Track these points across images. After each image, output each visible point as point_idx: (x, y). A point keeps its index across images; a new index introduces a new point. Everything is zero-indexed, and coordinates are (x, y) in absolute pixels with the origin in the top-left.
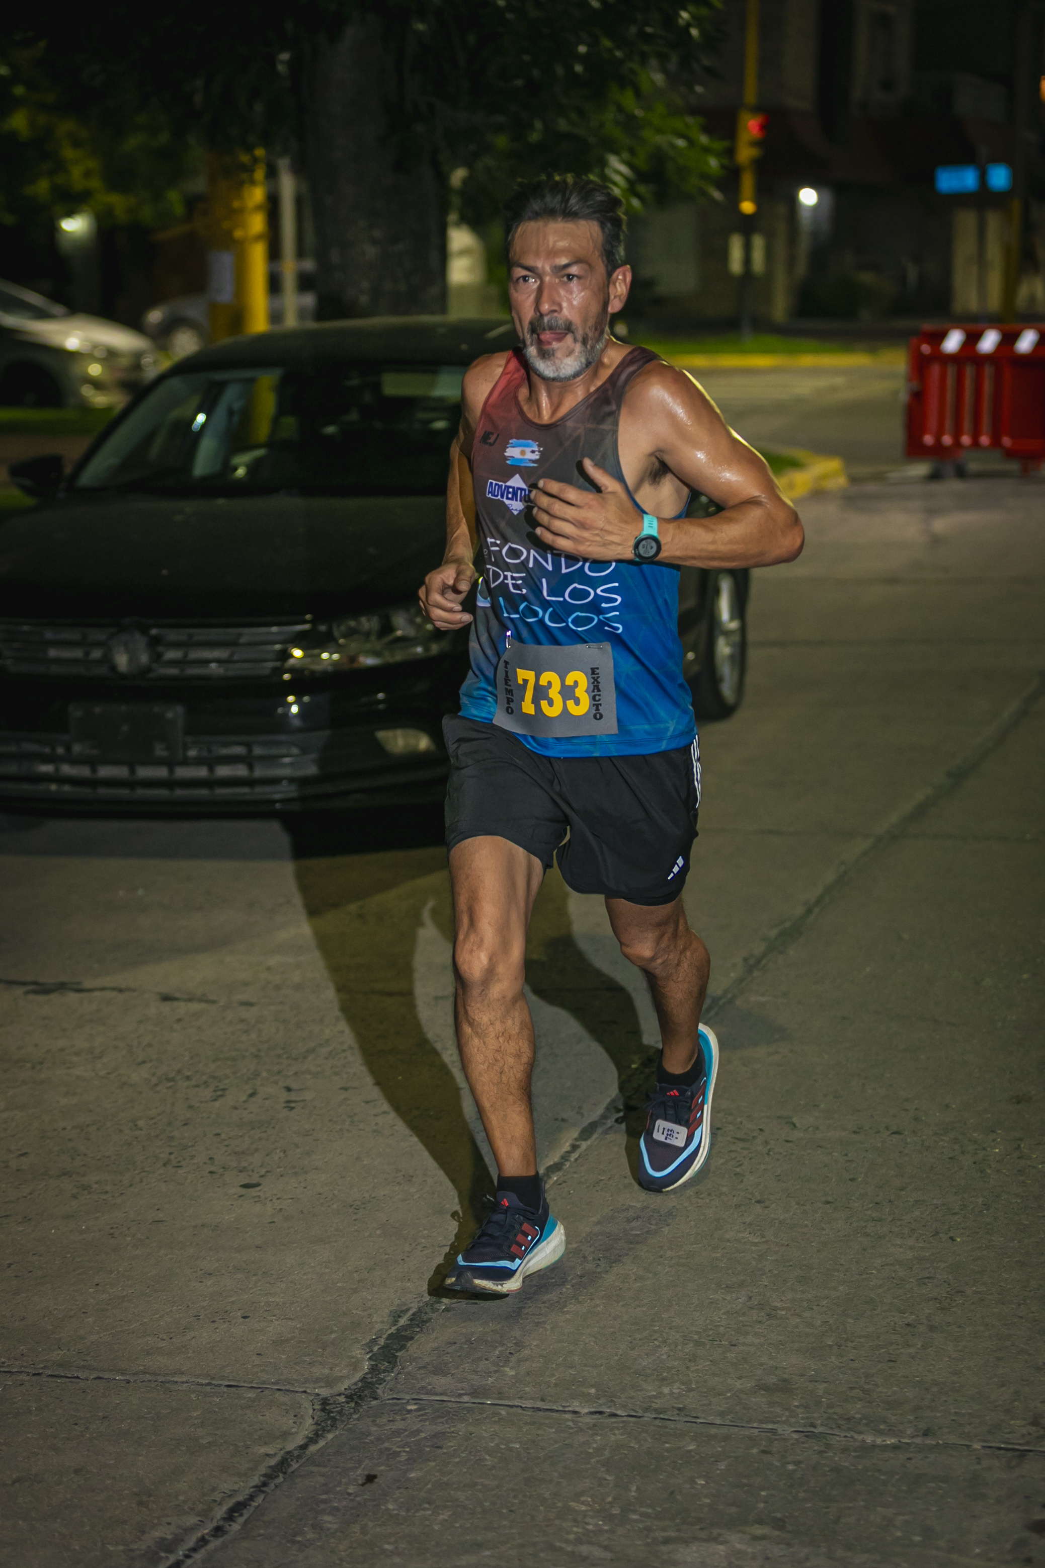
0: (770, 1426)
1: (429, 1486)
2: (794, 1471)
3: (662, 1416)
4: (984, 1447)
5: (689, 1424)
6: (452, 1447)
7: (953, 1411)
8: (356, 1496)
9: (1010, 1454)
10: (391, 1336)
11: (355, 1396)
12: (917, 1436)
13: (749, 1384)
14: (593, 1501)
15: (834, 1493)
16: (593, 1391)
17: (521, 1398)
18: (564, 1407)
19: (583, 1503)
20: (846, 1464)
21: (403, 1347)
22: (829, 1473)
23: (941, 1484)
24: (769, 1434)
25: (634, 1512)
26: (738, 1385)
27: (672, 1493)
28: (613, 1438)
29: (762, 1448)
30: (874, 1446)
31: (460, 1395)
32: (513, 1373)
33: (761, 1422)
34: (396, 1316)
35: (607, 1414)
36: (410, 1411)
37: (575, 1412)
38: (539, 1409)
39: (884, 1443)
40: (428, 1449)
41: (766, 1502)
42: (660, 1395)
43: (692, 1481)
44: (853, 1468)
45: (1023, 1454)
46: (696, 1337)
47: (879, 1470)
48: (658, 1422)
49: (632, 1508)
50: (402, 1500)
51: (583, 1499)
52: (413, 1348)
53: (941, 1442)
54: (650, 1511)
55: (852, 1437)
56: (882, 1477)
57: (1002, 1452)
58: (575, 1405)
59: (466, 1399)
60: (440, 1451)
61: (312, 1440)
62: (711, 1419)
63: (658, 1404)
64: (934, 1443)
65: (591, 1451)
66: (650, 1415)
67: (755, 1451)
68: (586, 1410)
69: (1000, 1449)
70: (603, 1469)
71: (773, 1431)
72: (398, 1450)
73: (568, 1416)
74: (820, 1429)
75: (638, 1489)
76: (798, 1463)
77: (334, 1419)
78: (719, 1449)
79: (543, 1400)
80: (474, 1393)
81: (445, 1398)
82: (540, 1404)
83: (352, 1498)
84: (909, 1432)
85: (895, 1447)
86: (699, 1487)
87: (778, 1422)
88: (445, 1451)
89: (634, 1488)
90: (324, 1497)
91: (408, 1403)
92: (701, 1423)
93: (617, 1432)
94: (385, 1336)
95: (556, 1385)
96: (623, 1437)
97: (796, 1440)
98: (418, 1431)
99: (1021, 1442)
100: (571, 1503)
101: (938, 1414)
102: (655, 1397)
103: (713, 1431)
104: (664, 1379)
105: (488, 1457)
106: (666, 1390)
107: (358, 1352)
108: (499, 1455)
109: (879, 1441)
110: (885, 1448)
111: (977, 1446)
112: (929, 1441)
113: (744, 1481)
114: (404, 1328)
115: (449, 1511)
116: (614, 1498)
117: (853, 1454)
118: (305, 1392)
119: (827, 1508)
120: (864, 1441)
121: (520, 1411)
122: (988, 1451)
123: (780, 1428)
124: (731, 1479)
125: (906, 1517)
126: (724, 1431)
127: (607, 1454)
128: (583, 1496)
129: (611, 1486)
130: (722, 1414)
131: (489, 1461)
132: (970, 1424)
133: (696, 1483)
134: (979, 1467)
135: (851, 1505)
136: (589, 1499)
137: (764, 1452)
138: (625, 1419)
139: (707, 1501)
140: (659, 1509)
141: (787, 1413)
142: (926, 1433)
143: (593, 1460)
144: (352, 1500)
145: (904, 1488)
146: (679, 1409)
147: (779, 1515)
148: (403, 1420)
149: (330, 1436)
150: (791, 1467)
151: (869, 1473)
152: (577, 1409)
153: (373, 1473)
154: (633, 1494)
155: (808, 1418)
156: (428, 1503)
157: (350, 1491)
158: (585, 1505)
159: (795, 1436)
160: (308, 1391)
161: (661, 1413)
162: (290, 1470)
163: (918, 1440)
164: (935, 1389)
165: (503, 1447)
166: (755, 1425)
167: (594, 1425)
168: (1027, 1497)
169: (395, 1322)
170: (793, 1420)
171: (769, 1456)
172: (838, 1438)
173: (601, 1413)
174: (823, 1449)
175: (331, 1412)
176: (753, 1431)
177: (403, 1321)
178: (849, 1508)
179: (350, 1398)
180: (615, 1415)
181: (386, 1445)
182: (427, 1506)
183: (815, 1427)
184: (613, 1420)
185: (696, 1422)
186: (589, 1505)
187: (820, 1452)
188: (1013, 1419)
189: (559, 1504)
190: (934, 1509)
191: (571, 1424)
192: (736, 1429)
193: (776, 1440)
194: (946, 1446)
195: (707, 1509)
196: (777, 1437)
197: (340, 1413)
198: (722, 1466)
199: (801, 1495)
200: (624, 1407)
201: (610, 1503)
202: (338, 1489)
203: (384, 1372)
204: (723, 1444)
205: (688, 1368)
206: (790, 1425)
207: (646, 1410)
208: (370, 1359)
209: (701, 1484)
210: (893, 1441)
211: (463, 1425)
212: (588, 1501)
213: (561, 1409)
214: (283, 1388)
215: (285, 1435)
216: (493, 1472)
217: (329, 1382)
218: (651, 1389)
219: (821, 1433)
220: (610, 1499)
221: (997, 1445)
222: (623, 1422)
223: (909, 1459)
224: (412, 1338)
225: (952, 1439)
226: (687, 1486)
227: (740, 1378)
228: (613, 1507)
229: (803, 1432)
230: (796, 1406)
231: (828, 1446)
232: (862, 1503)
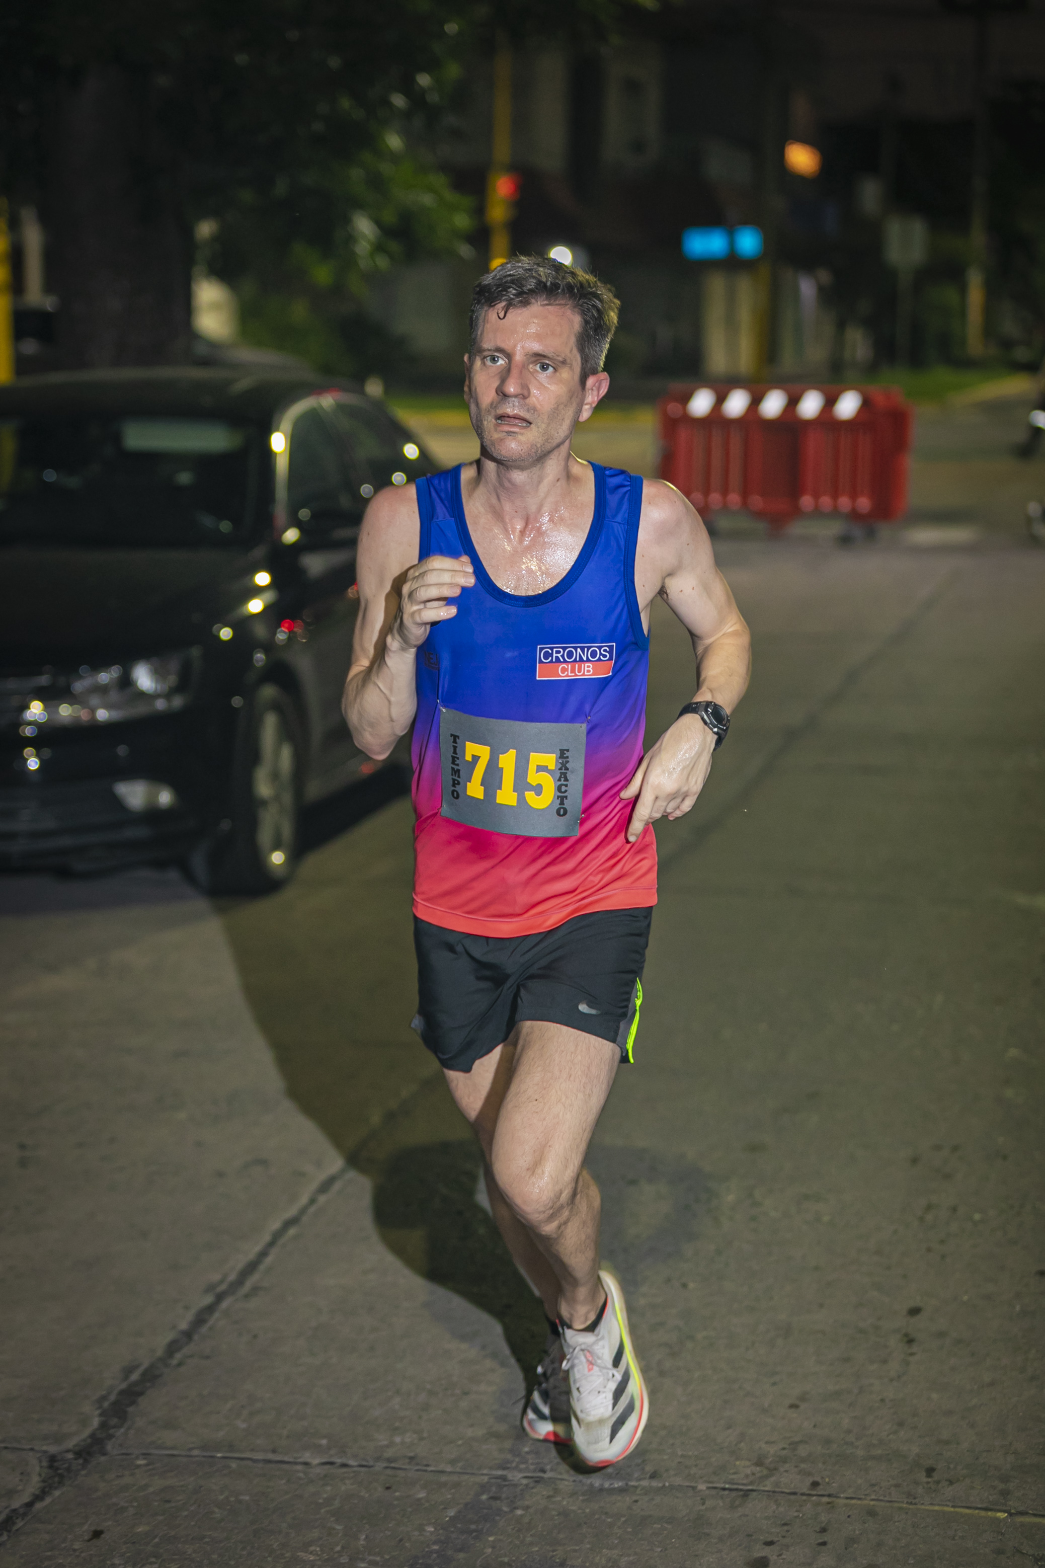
0: (500, 1473)
1: (157, 1540)
2: (522, 1516)
3: (393, 1465)
4: (708, 1488)
5: (419, 1473)
6: (180, 1501)
7: (680, 1453)
8: (82, 1552)
9: (734, 1494)
10: (122, 1393)
11: (85, 1453)
12: (645, 1479)
13: (480, 1432)
14: (321, 1550)
15: (561, 1536)
16: (324, 1442)
17: (252, 1450)
18: (295, 1458)
19: (311, 1553)
20: (574, 1508)
21: (133, 1403)
22: (556, 1518)
23: (666, 1525)
24: (499, 1481)
25: (363, 1560)
26: (470, 1432)
27: (401, 1540)
28: (343, 1488)
29: (491, 1494)
30: (601, 1490)
31: (190, 1449)
32: (244, 1426)
33: (491, 1468)
34: (128, 1371)
35: (337, 1465)
36: (139, 1466)
37: (306, 1464)
38: (269, 1461)
39: (612, 1486)
40: (156, 1504)
41: (493, 1547)
42: (391, 1444)
43: (421, 1529)
44: (580, 1511)
45: (746, 1494)
46: (428, 1386)
47: (606, 1513)
48: (389, 1472)
49: (361, 1556)
50: (128, 1554)
51: (312, 1548)
52: (143, 1401)
53: (667, 1484)
54: (378, 1559)
55: (581, 1481)
56: (609, 1520)
57: (726, 1492)
58: (307, 1456)
59: (195, 1452)
60: (168, 1505)
61: (38, 1498)
62: (441, 1467)
63: (389, 1453)
64: (660, 1485)
65: (321, 1501)
66: (380, 1466)
67: (484, 1497)
68: (316, 1461)
69: (724, 1489)
70: (332, 1519)
71: (504, 1478)
72: (126, 1505)
73: (299, 1467)
74: (549, 1475)
75: (367, 1537)
76: (527, 1508)
77: (61, 1476)
78: (449, 1496)
79: (274, 1451)
80: (204, 1447)
81: (175, 1452)
82: (271, 1456)
83: (77, 1553)
84: (636, 1475)
85: (621, 1490)
86: (428, 1534)
87: (507, 1468)
88: (173, 1505)
89: (364, 1537)
90: (49, 1553)
91: (137, 1458)
92: (432, 1471)
93: (347, 1482)
94: (115, 1392)
95: (288, 1437)
96: (354, 1486)
97: (527, 1485)
98: (147, 1486)
99: (745, 1482)
100: (299, 1554)
101: (665, 1457)
102: (387, 1446)
103: (444, 1478)
104: (396, 1429)
105: (216, 1510)
106: (398, 1439)
107: (87, 1408)
108: (228, 1507)
109: (607, 1485)
110: (611, 1491)
111: (702, 1487)
112: (655, 1484)
113: (473, 1527)
114: (135, 1384)
115: (176, 1564)
116: (343, 1548)
117: (581, 1498)
118: (32, 1449)
119: (553, 1551)
120: (591, 1485)
121: (250, 1463)
122: (714, 1492)
123: (510, 1475)
124: (459, 1526)
125: (631, 1558)
126: (455, 1478)
127: (337, 1503)
128: (311, 1546)
129: (340, 1535)
130: (453, 1462)
131: (218, 1514)
132: (696, 1466)
133: (424, 1530)
134: (704, 1507)
135: (577, 1548)
136: (318, 1549)
137: (492, 1498)
138: (355, 1469)
139: (436, 1547)
140: (387, 1557)
141: (517, 1459)
142: (653, 1476)
143: (323, 1511)
144: (78, 1556)
145: (630, 1530)
146: (411, 1458)
147: (506, 1560)
148: (132, 1475)
149: (57, 1493)
150: (519, 1512)
151: (597, 1516)
152: (309, 1460)
153: (99, 1529)
154: (362, 1542)
155: (538, 1463)
156: (155, 1557)
157: (76, 1547)
158: (314, 1555)
159: (525, 1481)
160: (36, 1448)
161: (391, 1462)
162: (15, 1528)
163: (645, 1483)
164: (663, 1433)
165: (232, 1499)
166: (485, 1472)
167: (325, 1476)
168: (749, 1535)
169: (126, 1378)
170: (523, 1466)
171: (498, 1502)
172: (566, 1483)
173: (332, 1463)
174: (551, 1493)
175: (57, 1469)
176: (482, 1477)
177: (135, 1377)
178: (575, 1551)
179: (78, 1454)
180: (344, 1465)
181: (114, 1500)
182: (153, 1560)
183: (544, 1471)
184: (344, 1470)
185: (426, 1471)
186: (318, 1555)
187: (549, 1497)
188: (737, 1459)
189: (288, 1555)
190: (659, 1550)
191: (301, 1475)
192: (466, 1477)
193: (505, 1486)
194: (672, 1487)
195: (435, 1555)
196: (507, 1483)
197: (68, 1470)
198: (452, 1513)
199: (528, 1539)
200: (355, 1456)
201: (338, 1552)
202: (63, 1545)
203: (114, 1427)
204: (453, 1491)
205: (420, 1417)
206: (521, 1471)
207: (378, 1459)
208: (101, 1415)
209: (429, 1531)
210: (620, 1484)
211: (192, 1479)
212: (317, 1551)
213: (291, 1460)
214: (9, 1445)
215: (11, 1493)
216: (223, 1524)
217: (58, 1439)
218: (382, 1439)
219: (550, 1478)
220: (338, 1548)
221: (722, 1485)
222: (354, 1472)
223: (636, 1501)
224: (141, 1394)
225: (678, 1481)
226: (416, 1533)
227: (472, 1426)
228: (342, 1556)
229: (532, 1477)
230: (527, 1453)
231: (556, 1491)
232: (588, 1546)
